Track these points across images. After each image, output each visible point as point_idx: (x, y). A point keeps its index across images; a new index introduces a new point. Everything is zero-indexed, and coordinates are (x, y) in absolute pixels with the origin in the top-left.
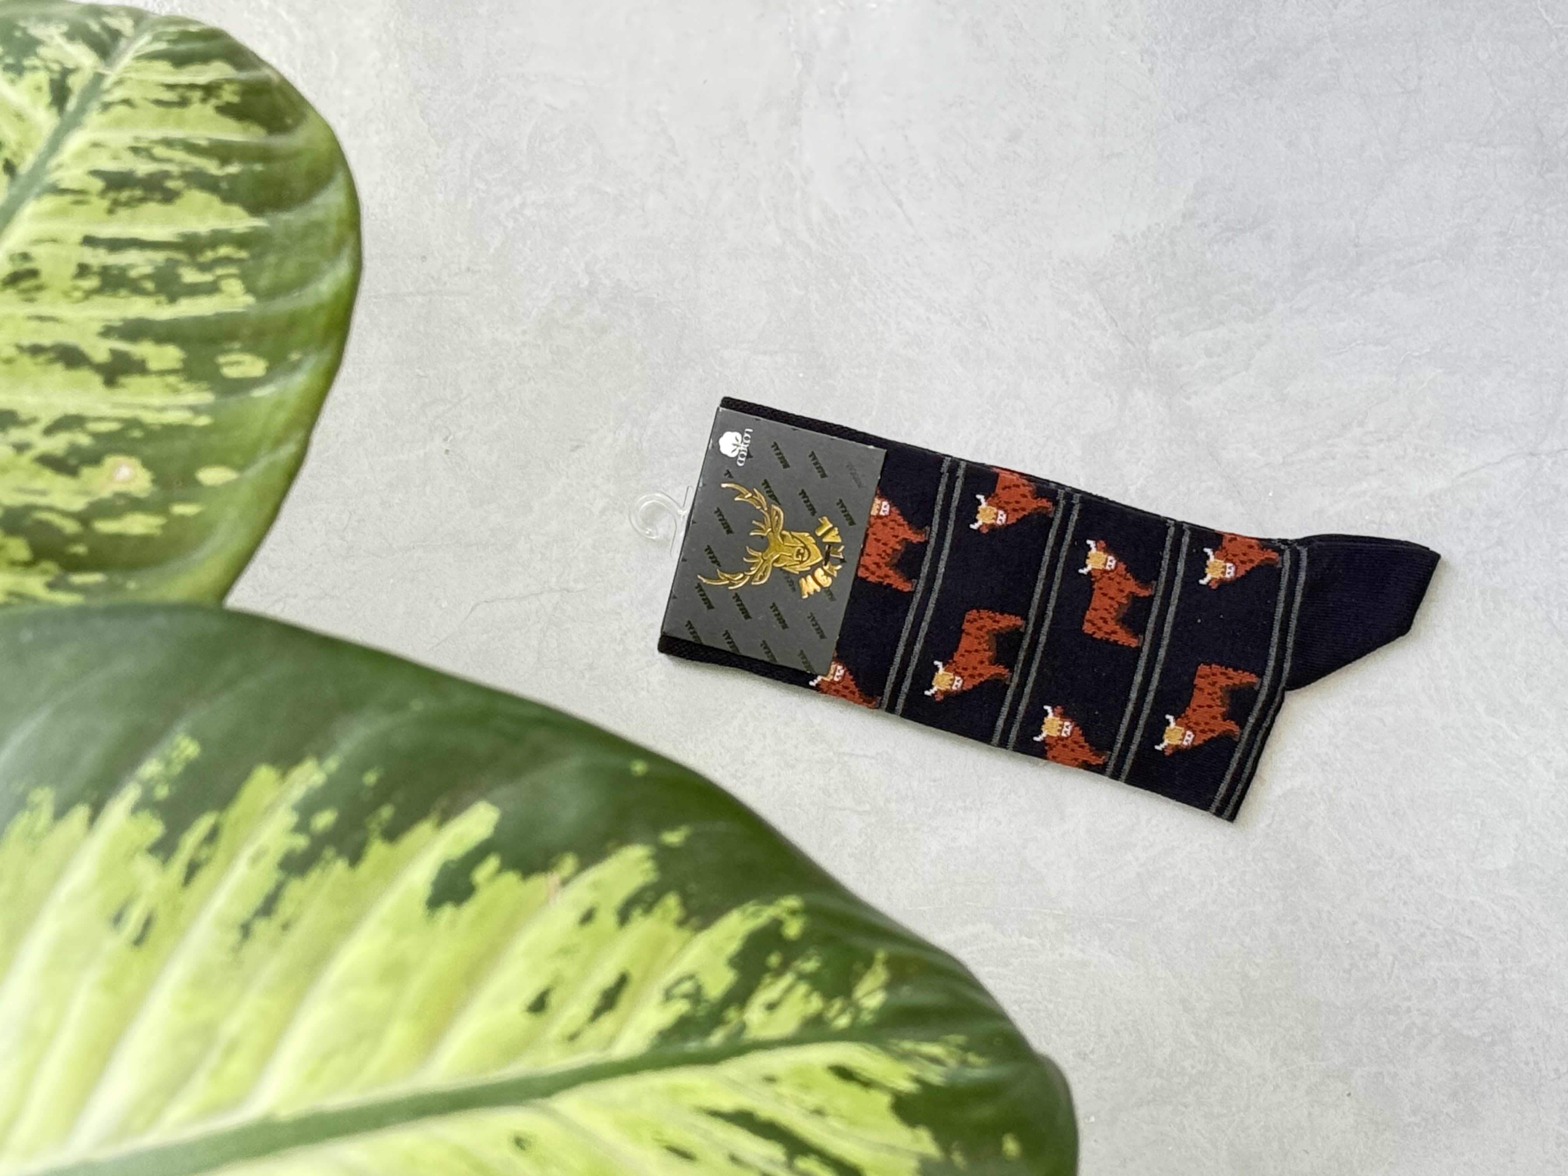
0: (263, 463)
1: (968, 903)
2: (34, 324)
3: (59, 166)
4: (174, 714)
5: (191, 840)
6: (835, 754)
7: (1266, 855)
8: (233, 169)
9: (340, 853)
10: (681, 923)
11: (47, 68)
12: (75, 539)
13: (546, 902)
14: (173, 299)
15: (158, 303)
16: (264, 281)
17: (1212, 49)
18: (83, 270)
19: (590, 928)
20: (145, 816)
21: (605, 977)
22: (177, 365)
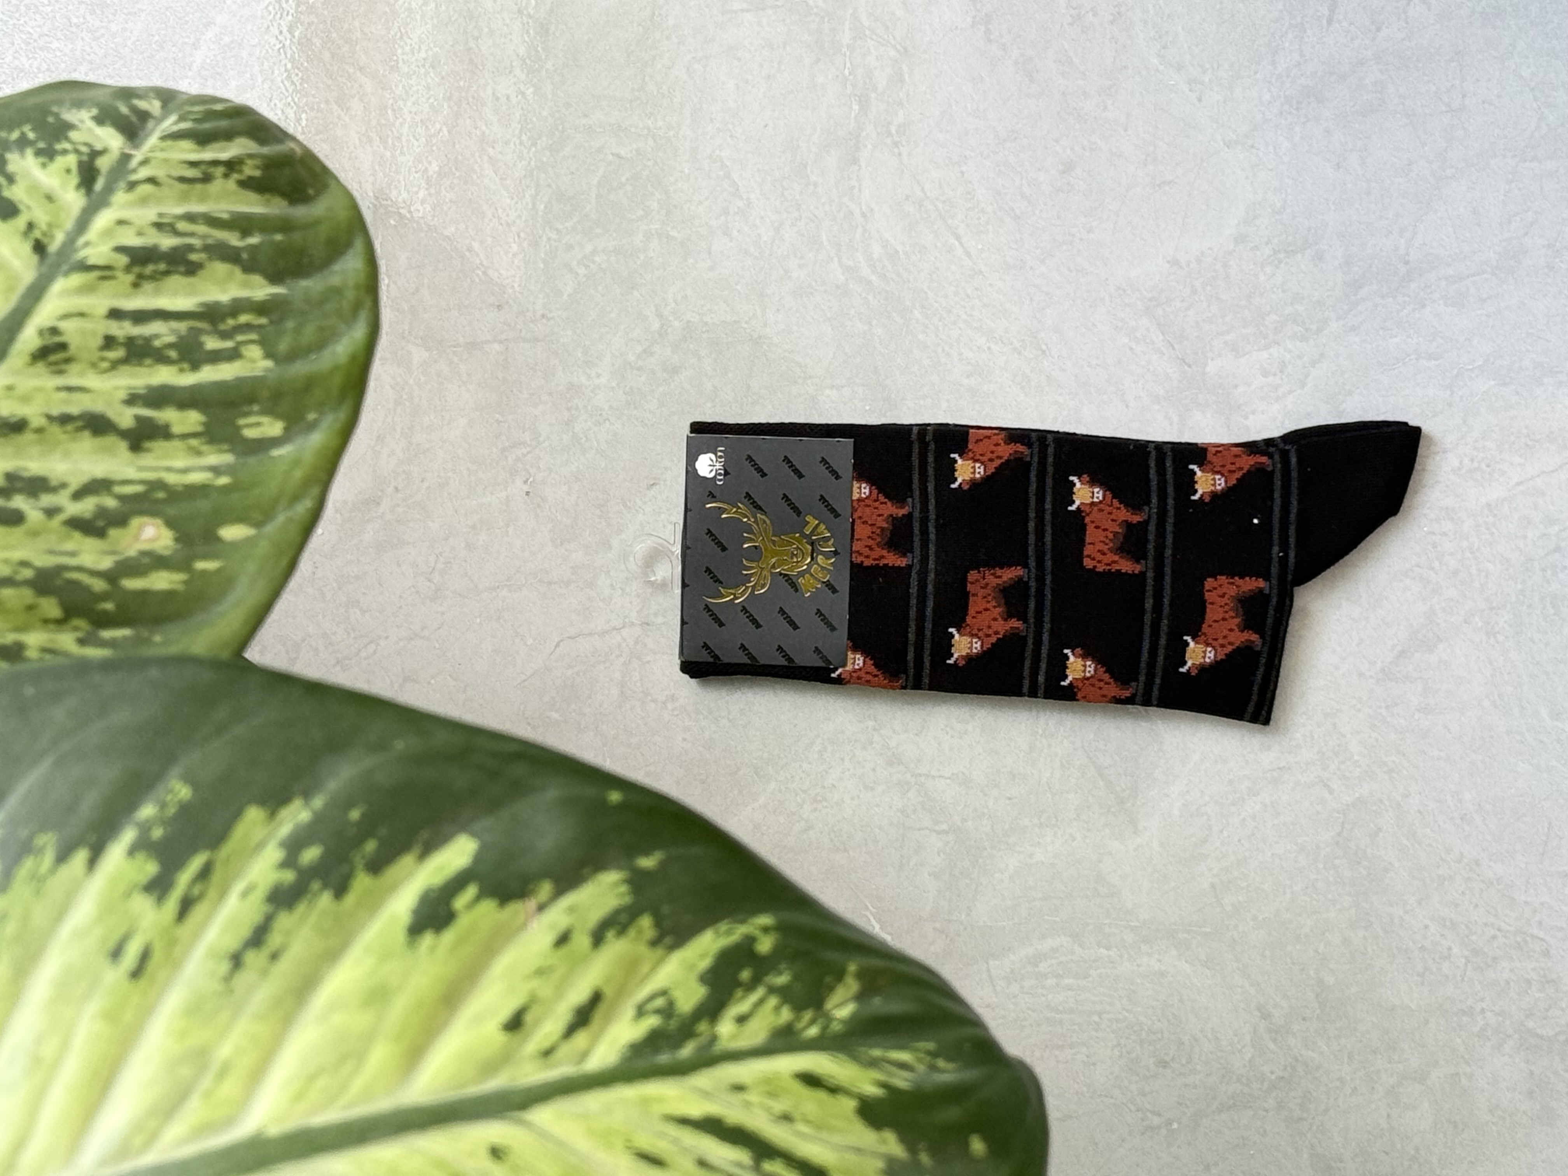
0: (281, 519)
1: (1046, 917)
2: (63, 395)
3: (87, 244)
4: (169, 759)
5: (184, 878)
6: (912, 776)
7: (1337, 862)
8: (254, 240)
9: (326, 886)
10: (654, 943)
11: (77, 151)
12: (104, 597)
13: (524, 925)
14: (195, 367)
15: (182, 370)
16: (283, 346)
17: (1258, 76)
18: (109, 342)
19: (565, 950)
20: (140, 856)
21: (579, 994)
22: (200, 429)
